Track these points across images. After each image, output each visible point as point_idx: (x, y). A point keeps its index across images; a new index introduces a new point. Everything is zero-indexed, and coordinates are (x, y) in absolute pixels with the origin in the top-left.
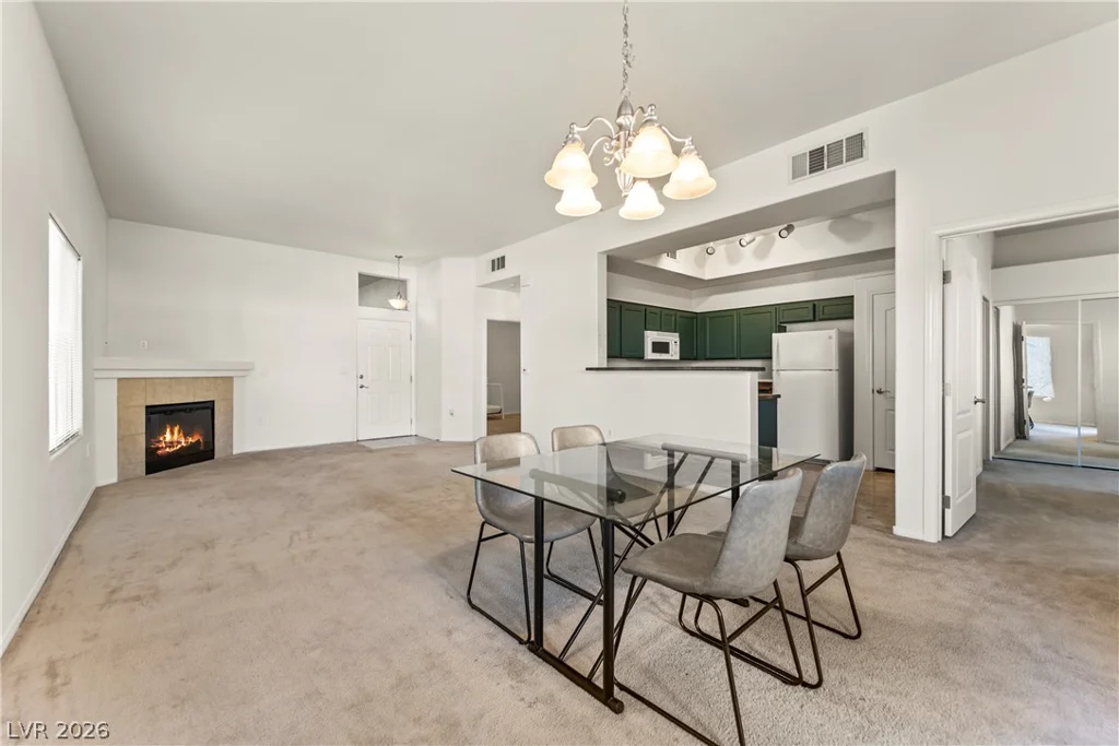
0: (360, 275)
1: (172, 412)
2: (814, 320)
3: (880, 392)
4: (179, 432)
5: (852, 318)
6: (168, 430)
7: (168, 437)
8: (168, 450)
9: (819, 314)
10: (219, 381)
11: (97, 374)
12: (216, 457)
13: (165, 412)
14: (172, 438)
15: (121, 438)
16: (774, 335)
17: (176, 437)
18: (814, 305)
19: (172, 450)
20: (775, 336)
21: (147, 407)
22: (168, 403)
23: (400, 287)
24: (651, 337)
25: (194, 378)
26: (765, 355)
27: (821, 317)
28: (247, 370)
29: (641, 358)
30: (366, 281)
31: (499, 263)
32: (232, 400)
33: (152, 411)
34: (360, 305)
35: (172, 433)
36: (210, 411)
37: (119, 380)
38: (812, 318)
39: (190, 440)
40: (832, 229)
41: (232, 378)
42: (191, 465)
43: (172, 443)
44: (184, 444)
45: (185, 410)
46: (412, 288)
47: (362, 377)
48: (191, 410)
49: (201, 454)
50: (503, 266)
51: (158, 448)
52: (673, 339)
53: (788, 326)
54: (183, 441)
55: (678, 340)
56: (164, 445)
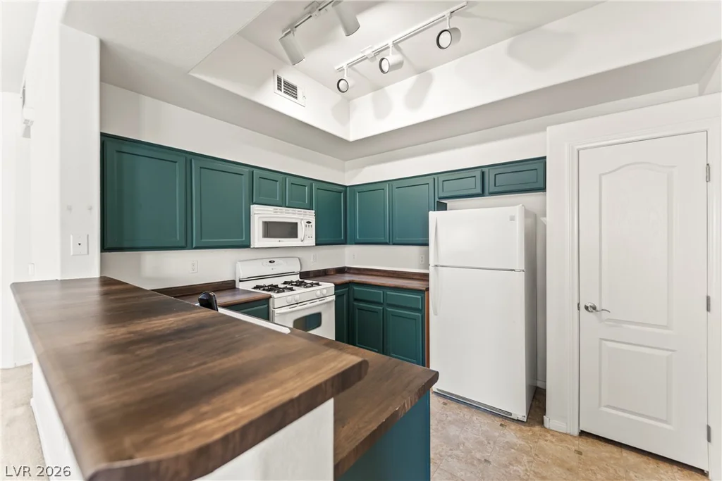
2: (482, 194)
3: (591, 309)
5: (543, 189)
9: (490, 186)
16: (431, 213)
18: (483, 173)
20: (434, 216)
24: (261, 214)
26: (421, 240)
27: (493, 189)
29: (247, 245)
38: (479, 190)
40: (511, 52)
52: (305, 220)
53: (449, 203)
55: (313, 220)
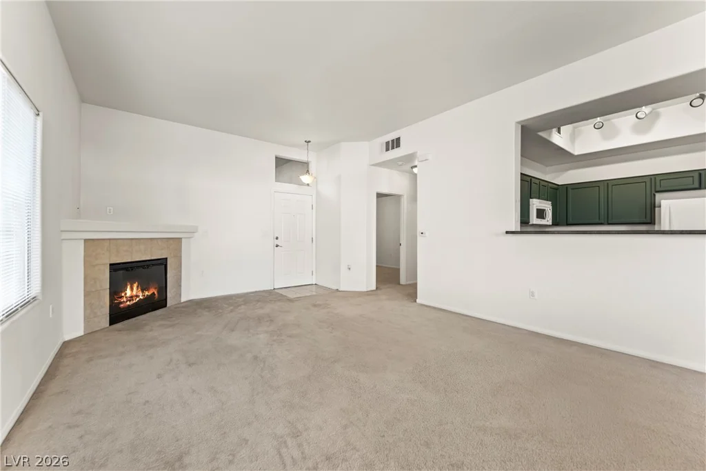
0: (276, 158)
1: (132, 268)
2: (700, 188)
4: (138, 287)
6: (129, 287)
7: (129, 292)
8: (128, 303)
10: (171, 241)
11: (65, 236)
12: (168, 305)
13: (126, 269)
14: (132, 293)
15: (87, 294)
17: (134, 293)
19: (132, 302)
20: (665, 203)
21: (111, 265)
22: (129, 260)
23: (304, 166)
24: (535, 204)
25: (151, 239)
28: (192, 231)
30: (281, 162)
31: (396, 143)
32: (181, 257)
33: (114, 267)
34: (277, 180)
35: (132, 289)
36: (163, 266)
37: (86, 241)
38: (696, 186)
39: (147, 293)
41: (180, 239)
42: (148, 314)
43: (132, 297)
44: (141, 297)
45: (143, 267)
46: (312, 168)
47: (277, 238)
48: (148, 266)
49: (156, 303)
50: (398, 146)
51: (121, 303)
54: (140, 294)
55: (550, 207)
56: (125, 299)
